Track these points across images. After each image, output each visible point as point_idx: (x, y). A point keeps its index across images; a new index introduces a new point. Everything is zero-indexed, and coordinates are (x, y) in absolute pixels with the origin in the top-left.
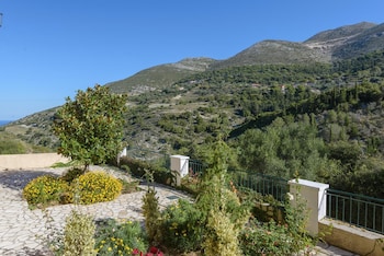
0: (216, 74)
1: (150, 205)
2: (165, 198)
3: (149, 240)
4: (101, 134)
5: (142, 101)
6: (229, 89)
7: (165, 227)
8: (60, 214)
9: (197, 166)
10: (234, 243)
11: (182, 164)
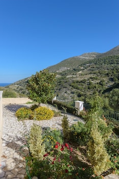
0: (100, 60)
1: (65, 123)
2: (72, 120)
3: (64, 138)
4: (45, 90)
5: (63, 74)
6: (106, 68)
7: (72, 133)
8: (29, 123)
9: (87, 106)
10: (102, 144)
11: (80, 105)
